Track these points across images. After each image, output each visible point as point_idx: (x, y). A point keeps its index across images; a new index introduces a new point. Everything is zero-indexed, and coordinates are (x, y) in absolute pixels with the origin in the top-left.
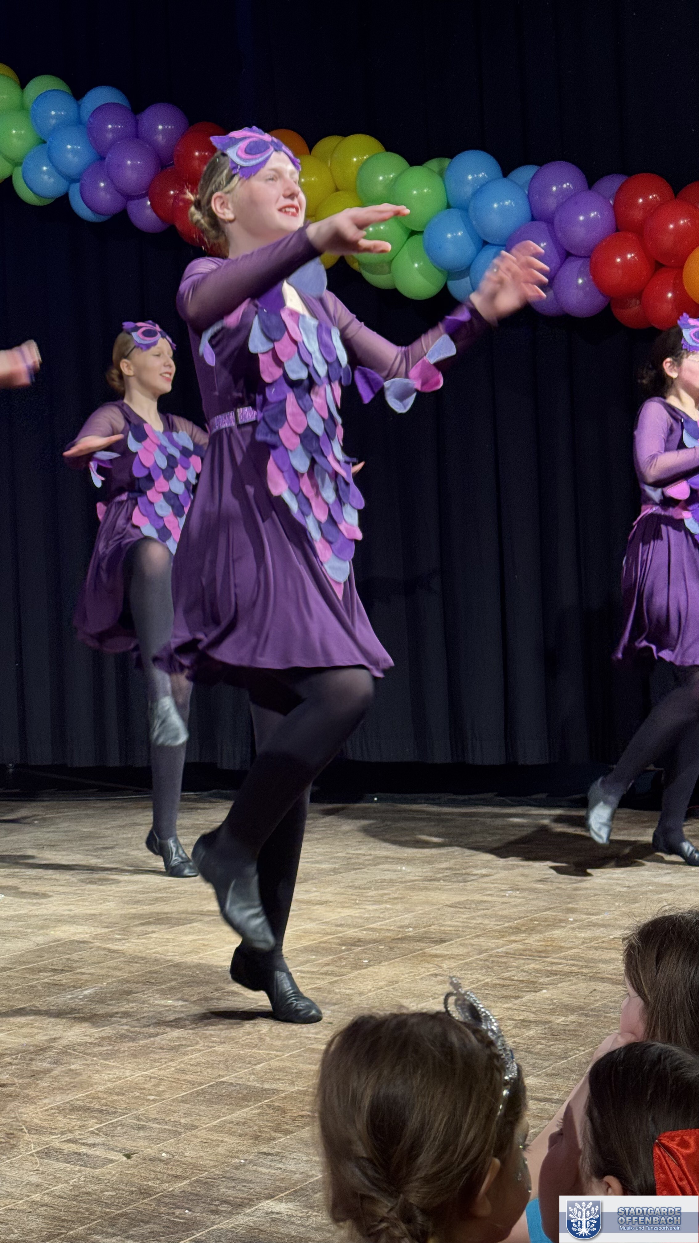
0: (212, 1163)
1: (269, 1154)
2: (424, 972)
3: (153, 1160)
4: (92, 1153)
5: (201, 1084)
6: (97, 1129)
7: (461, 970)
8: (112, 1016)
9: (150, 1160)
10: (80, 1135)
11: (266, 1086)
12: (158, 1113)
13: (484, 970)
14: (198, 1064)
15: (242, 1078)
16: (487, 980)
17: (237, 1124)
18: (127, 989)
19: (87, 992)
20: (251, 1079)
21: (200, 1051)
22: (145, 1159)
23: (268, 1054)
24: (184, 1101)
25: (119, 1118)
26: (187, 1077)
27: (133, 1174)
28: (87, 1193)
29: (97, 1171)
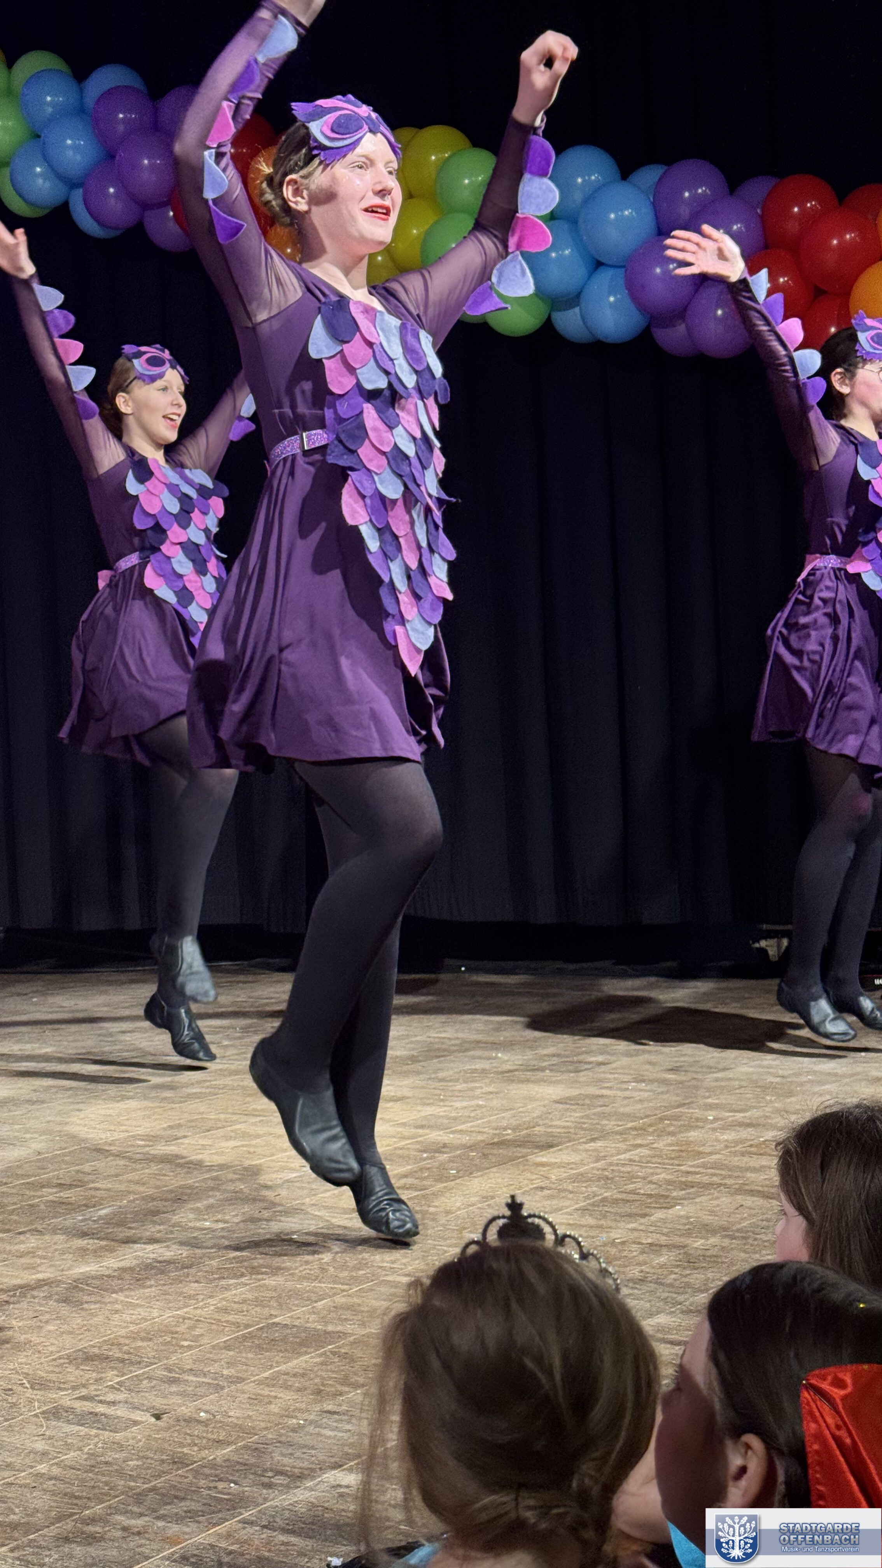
0: (263, 1425)
1: (335, 1413)
2: (527, 1185)
3: (189, 1421)
4: (112, 1413)
5: (247, 1326)
6: (118, 1383)
7: (574, 1182)
9: (185, 1420)
10: (96, 1390)
11: (330, 1328)
12: (195, 1361)
13: (603, 1182)
14: (244, 1301)
15: (299, 1318)
16: (606, 1194)
17: (295, 1375)
18: (152, 1208)
19: (102, 1212)
20: (310, 1320)
21: (246, 1285)
22: (179, 1421)
23: (332, 1288)
24: (227, 1347)
25: (146, 1370)
26: (230, 1318)
27: (164, 1439)
28: (106, 1463)
29: (119, 1436)
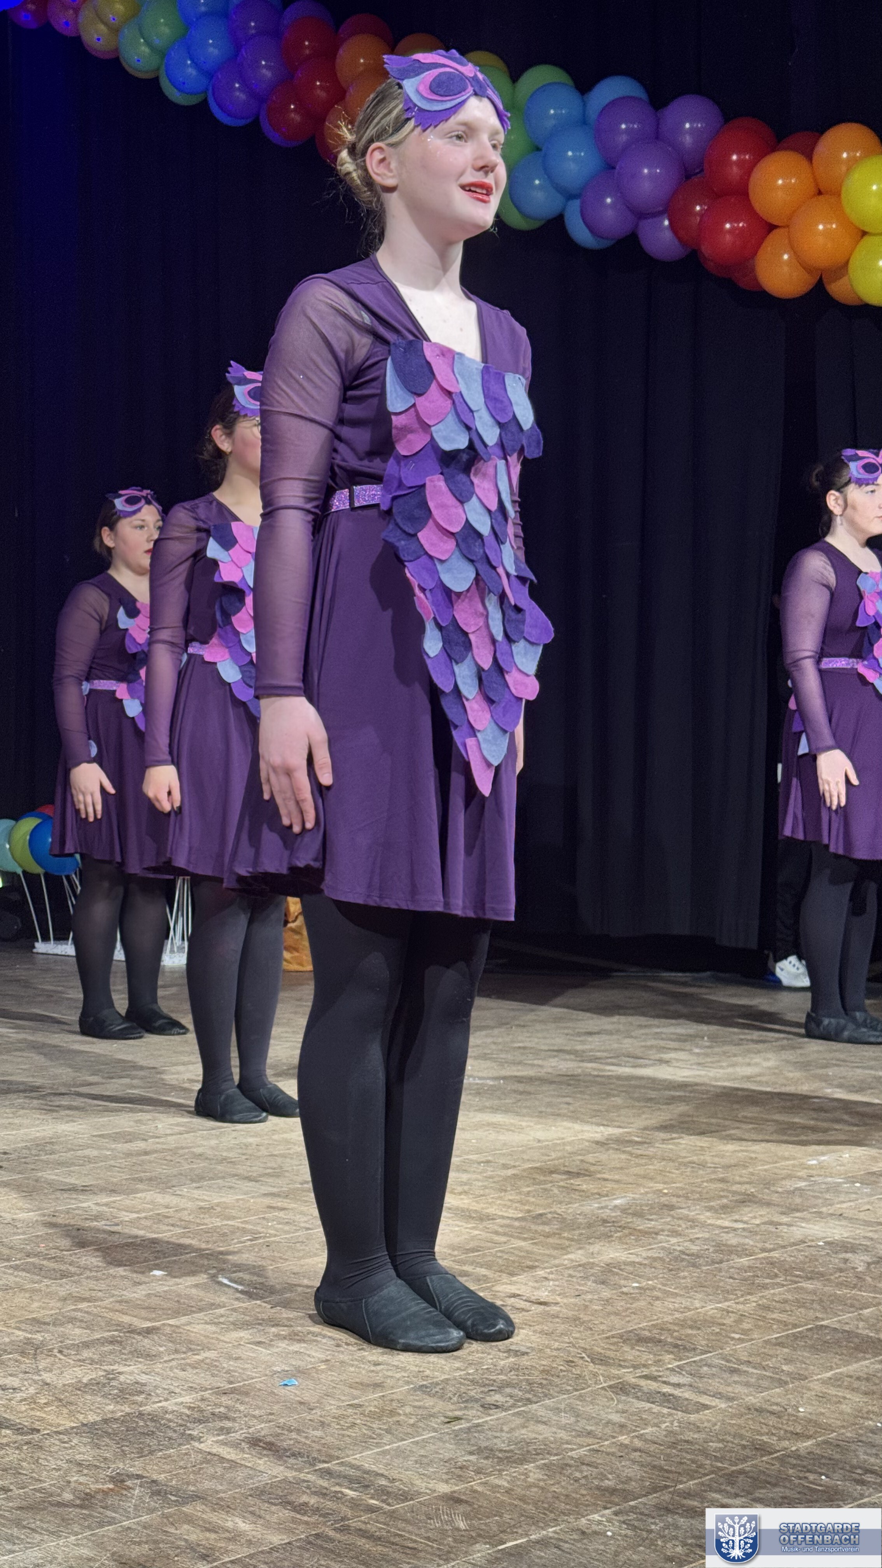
0: (839, 1423)
3: (760, 1411)
4: (680, 1395)
5: (796, 1326)
6: (678, 1366)
8: (657, 1234)
9: (756, 1410)
10: (657, 1371)
12: (750, 1355)
14: (785, 1301)
15: (847, 1323)
17: (859, 1379)
18: (666, 1203)
19: (618, 1202)
20: (860, 1326)
21: (783, 1286)
22: (749, 1409)
24: (779, 1344)
25: (703, 1357)
26: (776, 1316)
27: (739, 1426)
28: (687, 1442)
29: (693, 1417)
